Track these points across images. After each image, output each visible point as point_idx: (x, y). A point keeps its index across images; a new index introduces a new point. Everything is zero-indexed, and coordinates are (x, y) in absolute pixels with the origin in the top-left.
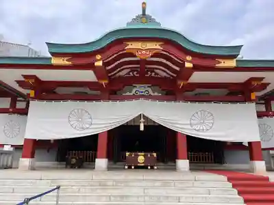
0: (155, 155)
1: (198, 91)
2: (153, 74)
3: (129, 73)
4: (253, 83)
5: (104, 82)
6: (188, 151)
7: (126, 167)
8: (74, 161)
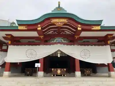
0: (65, 69)
1: (84, 40)
2: (64, 33)
3: (53, 33)
4: (108, 36)
5: (42, 37)
6: (80, 68)
7: (52, 75)
8: (28, 73)
